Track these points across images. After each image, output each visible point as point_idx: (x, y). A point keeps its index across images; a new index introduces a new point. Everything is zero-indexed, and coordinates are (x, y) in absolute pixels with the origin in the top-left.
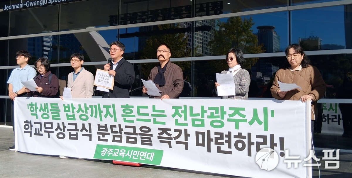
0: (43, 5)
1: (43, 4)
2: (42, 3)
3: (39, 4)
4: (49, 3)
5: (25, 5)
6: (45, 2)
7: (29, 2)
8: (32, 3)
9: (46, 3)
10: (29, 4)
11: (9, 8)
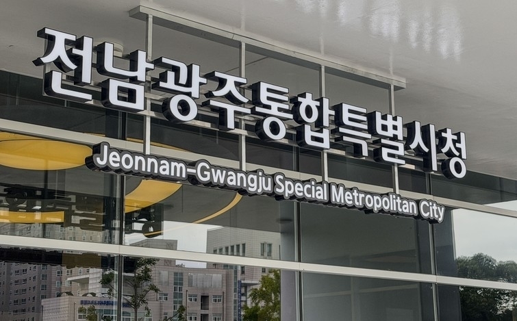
0: (260, 191)
1: (258, 187)
2: (255, 184)
3: (245, 185)
4: (278, 190)
5: (194, 171)
6: (267, 186)
7: (208, 167)
8: (219, 171)
9: (269, 189)
10: (208, 173)
11: (120, 163)
